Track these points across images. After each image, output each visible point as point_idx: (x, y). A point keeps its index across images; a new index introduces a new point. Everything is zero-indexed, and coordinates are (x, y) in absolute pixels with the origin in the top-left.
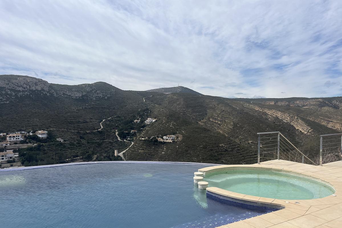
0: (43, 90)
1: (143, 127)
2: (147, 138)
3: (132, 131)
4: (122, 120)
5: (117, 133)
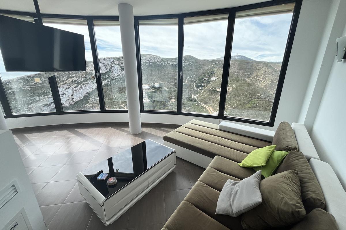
0: (158, 61)
1: (209, 82)
2: (210, 88)
3: (203, 84)
4: (198, 78)
5: (194, 85)
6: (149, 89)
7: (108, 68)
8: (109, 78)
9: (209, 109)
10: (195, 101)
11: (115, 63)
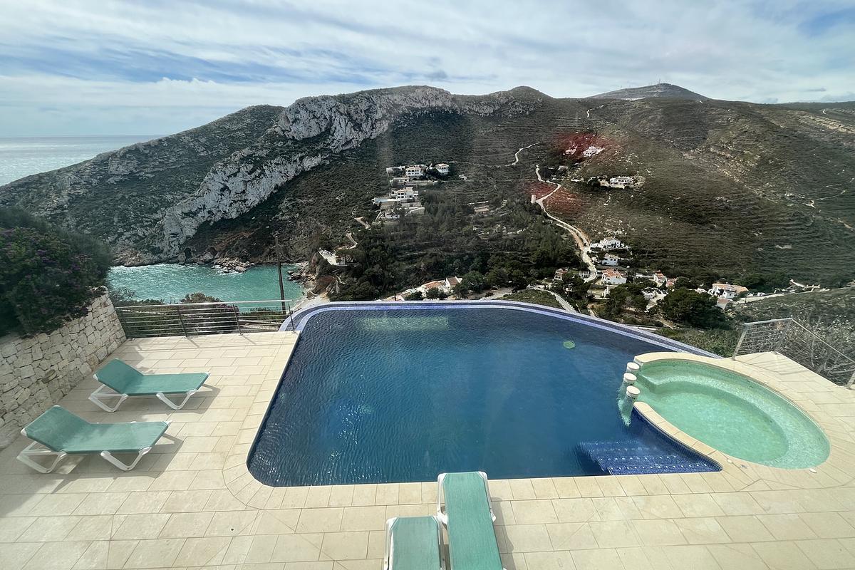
0: (444, 105)
1: (579, 161)
2: (582, 179)
3: (561, 167)
4: (548, 149)
5: (538, 169)
6: (422, 180)
7: (324, 124)
8: (326, 150)
9: (578, 234)
10: (539, 211)
11: (339, 112)
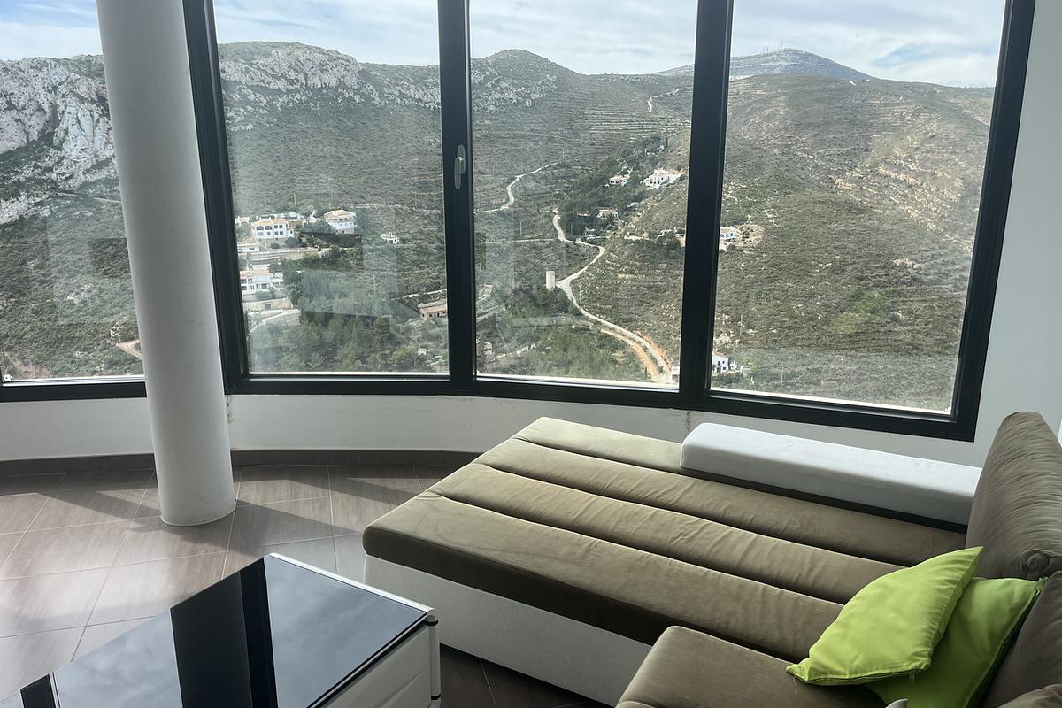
0: (342, 85)
1: (638, 199)
2: (646, 235)
3: (603, 212)
4: (575, 176)
5: (556, 218)
6: (291, 247)
7: (36, 124)
8: (40, 182)
9: (645, 349)
10: (565, 306)
11: (76, 95)
